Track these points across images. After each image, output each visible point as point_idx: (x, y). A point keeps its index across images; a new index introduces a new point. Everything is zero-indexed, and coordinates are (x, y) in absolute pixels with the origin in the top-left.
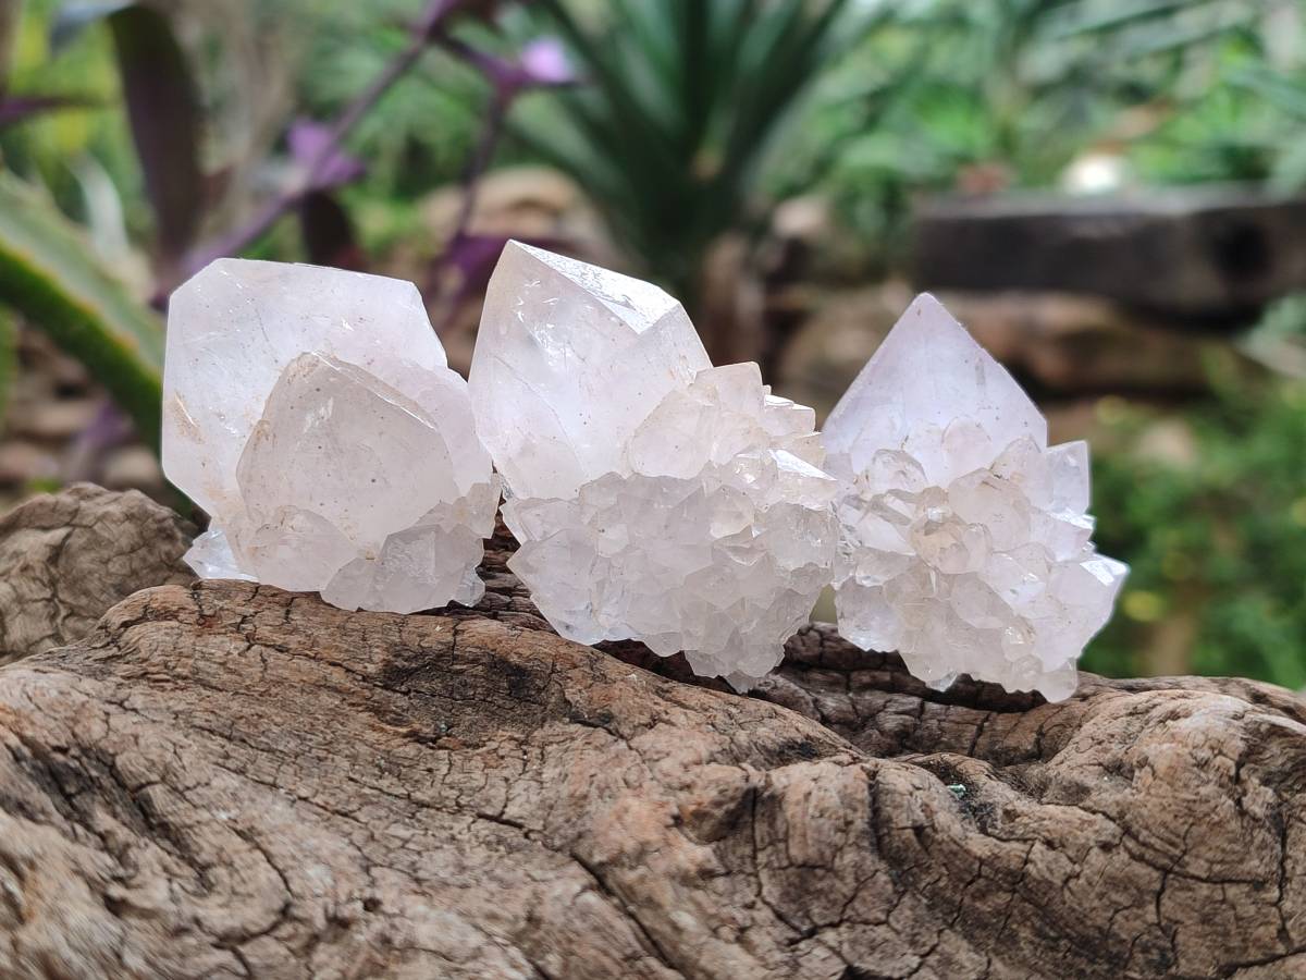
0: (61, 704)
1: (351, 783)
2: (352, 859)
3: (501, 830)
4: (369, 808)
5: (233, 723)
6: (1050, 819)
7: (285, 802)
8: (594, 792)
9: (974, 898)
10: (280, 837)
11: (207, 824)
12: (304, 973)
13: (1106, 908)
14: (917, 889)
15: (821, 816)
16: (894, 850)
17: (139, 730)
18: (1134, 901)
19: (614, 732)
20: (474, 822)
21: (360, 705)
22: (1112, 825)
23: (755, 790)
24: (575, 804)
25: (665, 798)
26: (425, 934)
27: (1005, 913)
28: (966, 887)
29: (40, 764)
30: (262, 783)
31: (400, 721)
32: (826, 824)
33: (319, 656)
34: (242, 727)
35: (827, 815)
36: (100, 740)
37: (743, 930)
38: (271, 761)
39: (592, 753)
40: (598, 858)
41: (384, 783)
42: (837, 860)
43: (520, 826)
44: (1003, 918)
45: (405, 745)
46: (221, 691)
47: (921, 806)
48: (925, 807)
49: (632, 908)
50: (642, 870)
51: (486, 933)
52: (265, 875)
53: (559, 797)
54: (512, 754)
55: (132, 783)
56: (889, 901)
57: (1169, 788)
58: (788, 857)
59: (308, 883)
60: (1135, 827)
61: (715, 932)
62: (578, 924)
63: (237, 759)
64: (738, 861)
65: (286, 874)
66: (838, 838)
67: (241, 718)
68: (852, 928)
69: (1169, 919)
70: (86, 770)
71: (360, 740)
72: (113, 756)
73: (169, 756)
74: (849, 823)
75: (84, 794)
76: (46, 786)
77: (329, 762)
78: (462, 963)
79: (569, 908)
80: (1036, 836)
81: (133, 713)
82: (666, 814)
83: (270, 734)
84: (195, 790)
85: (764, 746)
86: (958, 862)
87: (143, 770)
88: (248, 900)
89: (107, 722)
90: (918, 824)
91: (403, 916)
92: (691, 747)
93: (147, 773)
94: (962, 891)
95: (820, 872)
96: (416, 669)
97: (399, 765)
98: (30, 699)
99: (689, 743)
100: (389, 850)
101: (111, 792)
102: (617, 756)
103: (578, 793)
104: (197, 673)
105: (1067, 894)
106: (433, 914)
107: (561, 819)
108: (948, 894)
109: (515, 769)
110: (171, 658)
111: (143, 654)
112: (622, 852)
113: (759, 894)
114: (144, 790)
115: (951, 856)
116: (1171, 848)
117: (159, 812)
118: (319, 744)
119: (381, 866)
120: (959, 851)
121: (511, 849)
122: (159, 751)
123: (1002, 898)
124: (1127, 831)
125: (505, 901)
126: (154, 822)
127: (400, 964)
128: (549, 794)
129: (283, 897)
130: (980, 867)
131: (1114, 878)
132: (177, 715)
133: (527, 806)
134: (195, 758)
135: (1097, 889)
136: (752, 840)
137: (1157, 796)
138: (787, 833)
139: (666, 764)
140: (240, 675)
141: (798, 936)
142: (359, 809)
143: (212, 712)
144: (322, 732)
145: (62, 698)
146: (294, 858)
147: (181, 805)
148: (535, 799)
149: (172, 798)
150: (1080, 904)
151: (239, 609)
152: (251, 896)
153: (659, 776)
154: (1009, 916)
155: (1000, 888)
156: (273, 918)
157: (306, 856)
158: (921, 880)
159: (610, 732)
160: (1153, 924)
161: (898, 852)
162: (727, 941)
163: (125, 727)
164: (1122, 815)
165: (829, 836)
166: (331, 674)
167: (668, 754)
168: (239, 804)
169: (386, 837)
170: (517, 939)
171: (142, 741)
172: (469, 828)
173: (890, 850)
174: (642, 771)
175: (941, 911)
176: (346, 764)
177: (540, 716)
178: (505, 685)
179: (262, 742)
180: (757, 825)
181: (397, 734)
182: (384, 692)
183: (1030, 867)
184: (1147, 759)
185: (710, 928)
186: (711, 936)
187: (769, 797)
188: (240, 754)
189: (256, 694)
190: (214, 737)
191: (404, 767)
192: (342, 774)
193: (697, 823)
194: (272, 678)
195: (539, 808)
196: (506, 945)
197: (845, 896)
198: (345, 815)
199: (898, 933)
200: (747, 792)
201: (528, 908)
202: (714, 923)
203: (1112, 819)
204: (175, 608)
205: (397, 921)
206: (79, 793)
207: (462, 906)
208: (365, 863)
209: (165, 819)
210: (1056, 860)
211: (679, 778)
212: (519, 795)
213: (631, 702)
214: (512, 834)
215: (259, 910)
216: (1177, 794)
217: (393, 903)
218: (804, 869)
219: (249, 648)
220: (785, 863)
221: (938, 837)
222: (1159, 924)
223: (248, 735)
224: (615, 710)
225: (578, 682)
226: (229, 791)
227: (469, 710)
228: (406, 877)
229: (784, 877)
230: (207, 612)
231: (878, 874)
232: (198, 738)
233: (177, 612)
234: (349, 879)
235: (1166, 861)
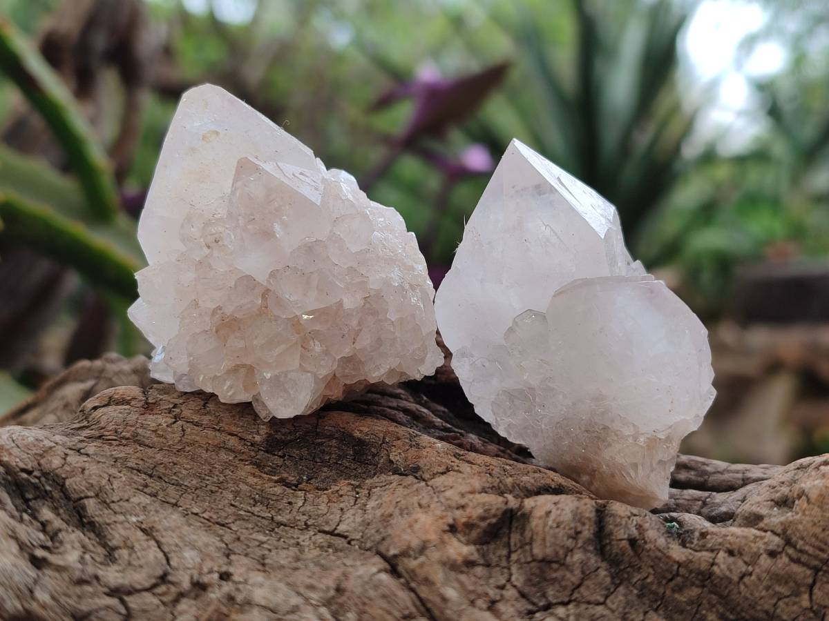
0: (35, 446)
1: (232, 507)
2: (219, 549)
3: (332, 539)
4: (241, 522)
5: (155, 467)
6: (732, 535)
7: (180, 514)
8: (397, 511)
9: (673, 591)
10: (170, 533)
11: (121, 523)
12: (170, 616)
13: (772, 597)
14: (630, 583)
15: (558, 527)
16: (614, 555)
17: (87, 465)
18: (792, 592)
19: (419, 478)
20: (314, 535)
21: (247, 461)
22: (777, 539)
23: (511, 510)
24: (384, 520)
25: (444, 513)
26: (259, 595)
27: (697, 603)
28: (667, 583)
29: (9, 478)
30: (167, 503)
31: (275, 472)
32: (561, 533)
33: (222, 429)
34: (161, 470)
35: (562, 526)
36: (57, 469)
37: (493, 602)
38: (178, 490)
39: (401, 489)
40: (393, 552)
41: (256, 509)
42: (568, 558)
43: (346, 537)
44: (695, 606)
45: (275, 487)
46: (151, 448)
47: (636, 525)
48: (639, 527)
49: (413, 585)
50: (422, 559)
51: (305, 598)
52: (153, 554)
53: (375, 518)
54: (349, 493)
55: (74, 496)
56: (608, 589)
57: (819, 510)
58: (532, 555)
59: (182, 561)
60: (794, 539)
61: (472, 603)
62: (372, 593)
63: (153, 488)
64: (497, 559)
65: (169, 555)
66: (570, 543)
67: (161, 464)
68: (577, 606)
69: (819, 605)
70: (43, 485)
71: (243, 482)
72: (64, 479)
73: (104, 482)
74: (578, 533)
75: (38, 500)
76: (11, 492)
77: (218, 494)
78: (284, 615)
79: (367, 583)
80: (720, 547)
81: (86, 456)
82: (444, 523)
83: (180, 475)
84: (119, 503)
85: (525, 487)
86: (661, 565)
87: (83, 488)
88: (139, 570)
89: (65, 459)
90: (633, 537)
91: (246, 584)
92: (469, 483)
93: (86, 491)
94: (665, 586)
95: (555, 566)
96: (291, 441)
97: (268, 499)
98: (13, 441)
99: (468, 481)
100: (248, 547)
101: (58, 501)
102: (417, 490)
103: (386, 513)
104: (137, 436)
105: (742, 587)
106: (268, 583)
107: (373, 531)
108: (654, 587)
109: (349, 503)
110: (120, 427)
111: (102, 424)
112: (409, 547)
113: (509, 580)
114: (82, 501)
115: (656, 560)
116: (820, 553)
117: (90, 515)
118: (214, 483)
119: (239, 554)
120: (662, 557)
121: (336, 550)
122: (97, 479)
123: (694, 592)
124: (788, 542)
125: (321, 577)
126: (85, 520)
127: (239, 614)
128: (369, 517)
129: (164, 568)
130: (678, 568)
131: (777, 575)
132: (116, 460)
133: (353, 525)
134: (121, 485)
135: (765, 583)
136: (508, 545)
137: (811, 515)
138: (531, 539)
139: (449, 493)
140: (166, 438)
141: (535, 608)
142: (233, 522)
143: (142, 459)
144: (217, 476)
145: (36, 443)
146: (177, 545)
147: (106, 511)
148: (359, 519)
149: (100, 507)
150: (752, 594)
151: (172, 400)
152: (141, 567)
153: (443, 500)
154: (700, 605)
155: (693, 584)
156: (153, 581)
157: (186, 545)
158: (634, 577)
159: (416, 478)
160: (806, 609)
161: (616, 556)
162: (481, 609)
163: (77, 462)
164: (784, 531)
165: (563, 541)
166: (229, 440)
167: (451, 488)
168: (147, 513)
169: (248, 539)
170: (328, 603)
171: (87, 472)
172: (310, 538)
173: (610, 555)
174: (432, 498)
175: (649, 599)
176: (231, 496)
177: (373, 472)
178: (351, 453)
179: (173, 479)
180: (512, 535)
181: (270, 480)
182: (266, 454)
183: (715, 568)
184: (804, 491)
185: (469, 600)
186: (469, 605)
187: (521, 514)
188: (155, 485)
189: (174, 450)
190: (140, 474)
191: (272, 500)
192: (227, 501)
193: (467, 531)
194: (187, 441)
195: (360, 526)
196: (318, 606)
197: (573, 584)
198: (223, 525)
199: (613, 611)
200: (505, 512)
201: (337, 581)
202: (472, 597)
203: (778, 535)
204: (129, 398)
205: (241, 586)
206: (35, 499)
207: (291, 580)
208: (227, 552)
209: (93, 519)
210: (735, 563)
211: (457, 501)
212: (348, 518)
213: (434, 460)
214: (340, 542)
215: (144, 575)
216: (824, 514)
217: (241, 575)
218: (543, 564)
219: (174, 423)
220: (529, 559)
221: (647, 546)
222: (811, 608)
223: (164, 474)
224: (421, 464)
225: (399, 448)
226: (142, 505)
227: (325, 469)
228: (256, 562)
229: (528, 569)
230: (150, 401)
231: (600, 570)
232: (129, 474)
233: (130, 400)
234: (212, 559)
235: (816, 563)
